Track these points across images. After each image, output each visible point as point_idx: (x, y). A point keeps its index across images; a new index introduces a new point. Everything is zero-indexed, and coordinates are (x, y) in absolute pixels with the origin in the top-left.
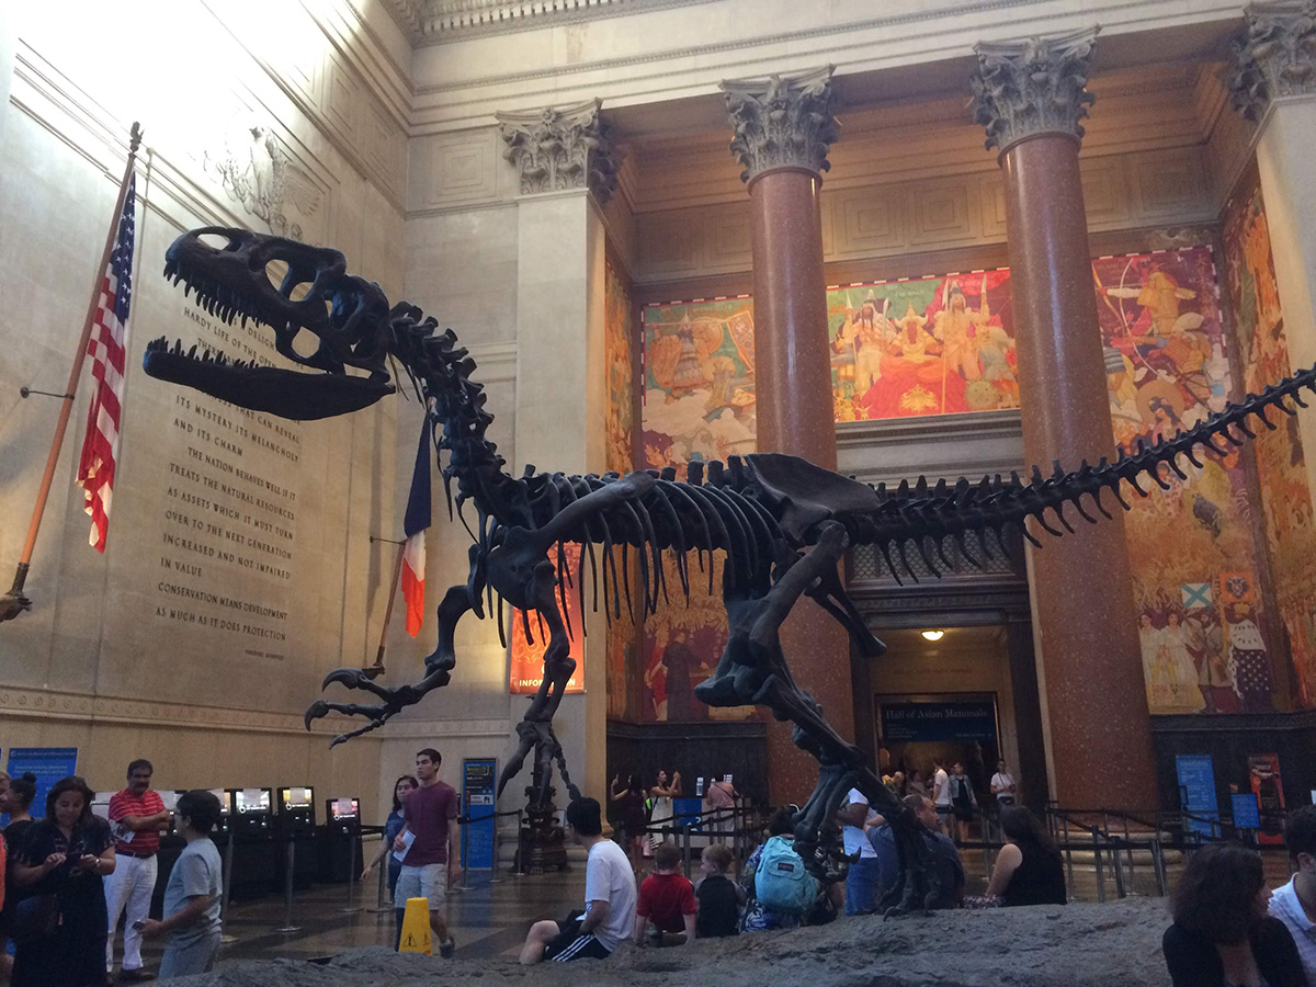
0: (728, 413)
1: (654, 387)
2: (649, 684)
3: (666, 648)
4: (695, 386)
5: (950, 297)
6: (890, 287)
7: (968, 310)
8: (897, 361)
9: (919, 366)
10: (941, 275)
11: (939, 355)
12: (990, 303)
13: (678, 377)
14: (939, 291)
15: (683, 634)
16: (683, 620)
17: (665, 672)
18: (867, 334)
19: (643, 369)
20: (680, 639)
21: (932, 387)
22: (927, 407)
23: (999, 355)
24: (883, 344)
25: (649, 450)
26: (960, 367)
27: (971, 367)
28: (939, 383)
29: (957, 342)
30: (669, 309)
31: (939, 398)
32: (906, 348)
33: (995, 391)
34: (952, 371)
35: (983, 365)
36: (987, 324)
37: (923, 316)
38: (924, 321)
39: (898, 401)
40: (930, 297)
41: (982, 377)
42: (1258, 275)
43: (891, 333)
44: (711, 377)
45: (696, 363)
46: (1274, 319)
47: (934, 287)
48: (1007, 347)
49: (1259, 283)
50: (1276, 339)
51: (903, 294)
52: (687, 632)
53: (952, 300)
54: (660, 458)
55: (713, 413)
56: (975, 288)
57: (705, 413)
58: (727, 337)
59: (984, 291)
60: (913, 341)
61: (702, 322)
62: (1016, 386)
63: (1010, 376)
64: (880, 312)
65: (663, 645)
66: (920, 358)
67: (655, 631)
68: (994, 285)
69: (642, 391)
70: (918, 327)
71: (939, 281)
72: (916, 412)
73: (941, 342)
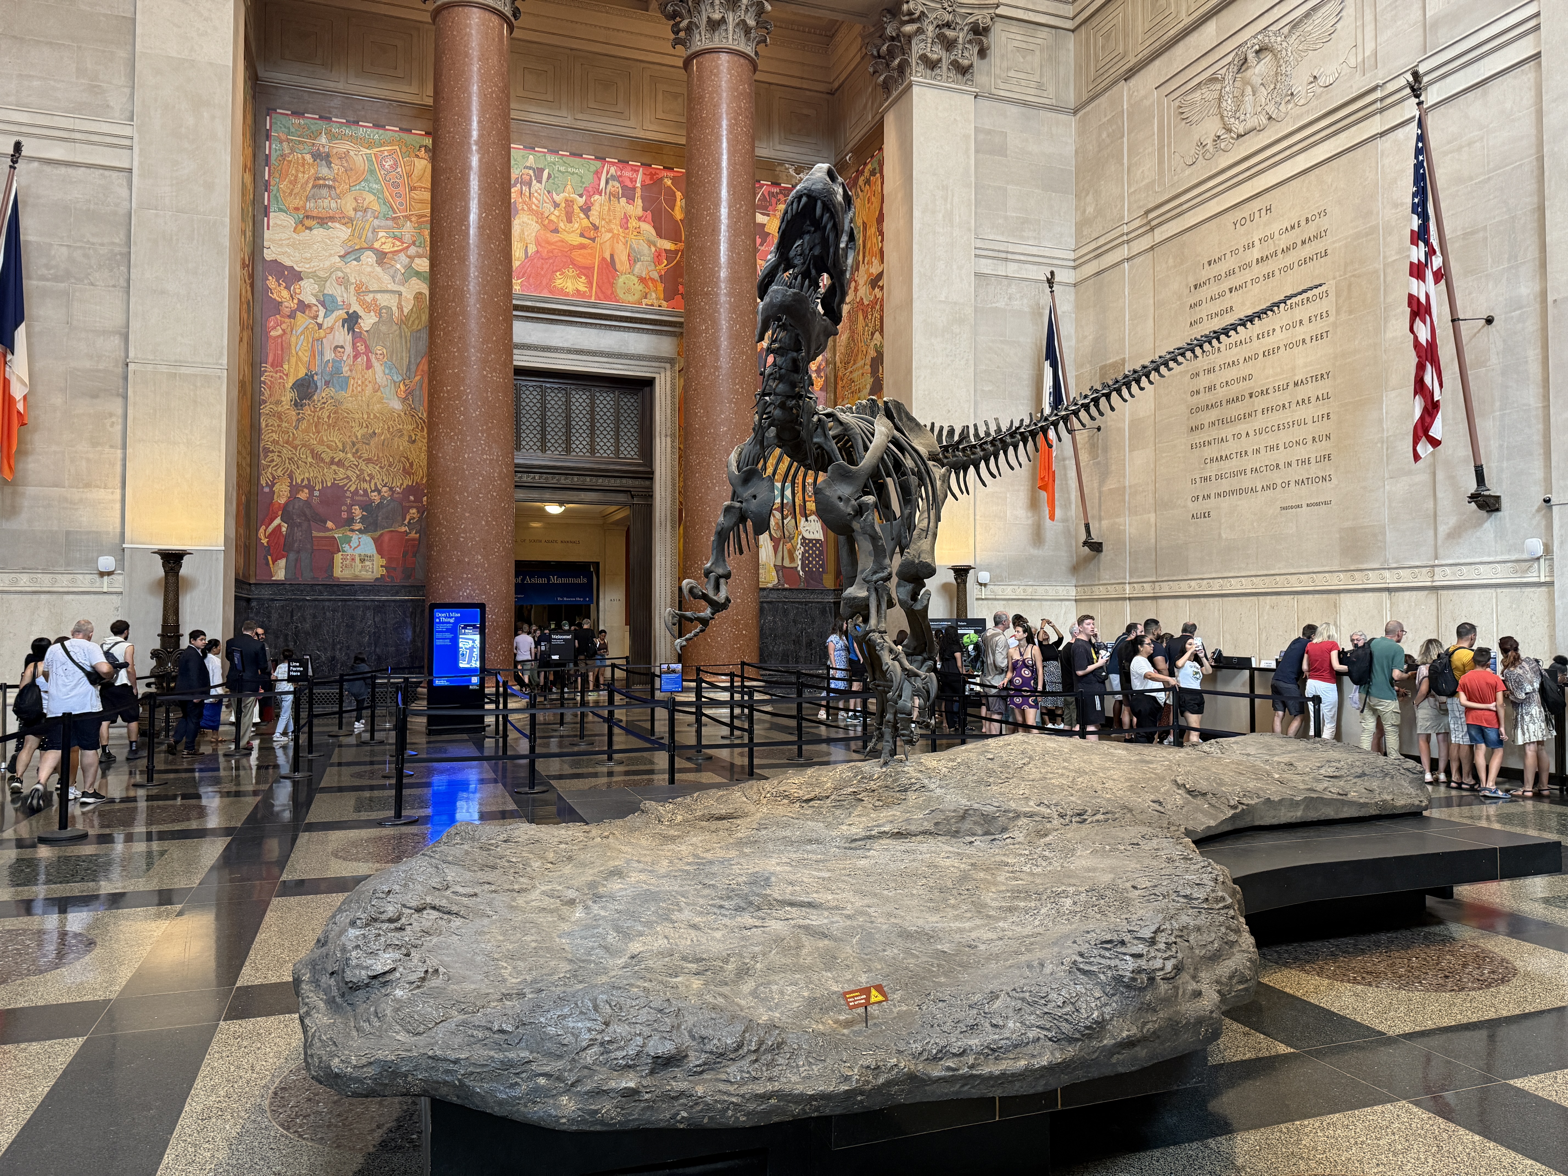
0: (369, 258)
1: (281, 210)
2: (265, 541)
3: (286, 504)
4: (332, 219)
5: (607, 183)
6: (551, 158)
7: (623, 200)
8: (554, 238)
9: (574, 248)
10: (602, 159)
11: (593, 240)
12: (643, 198)
13: (310, 205)
14: (598, 174)
15: (306, 491)
16: (307, 475)
17: (284, 529)
18: (524, 202)
19: (267, 186)
20: (303, 495)
21: (585, 271)
22: (578, 290)
23: (647, 252)
24: (540, 216)
25: (272, 282)
26: (612, 256)
27: (622, 258)
28: (591, 268)
29: (610, 231)
30: (302, 122)
31: (590, 283)
32: (562, 225)
33: (641, 287)
34: (604, 259)
35: (633, 259)
36: (640, 219)
37: (581, 196)
38: (581, 201)
39: (552, 279)
40: (589, 178)
41: (631, 272)
42: (865, 228)
43: (548, 207)
44: (352, 213)
45: (333, 192)
46: (875, 270)
47: (593, 169)
48: (655, 246)
49: (865, 236)
50: (873, 289)
51: (562, 169)
52: (311, 489)
53: (609, 187)
54: (285, 294)
55: (352, 254)
56: (631, 180)
57: (342, 253)
58: (372, 172)
59: (638, 185)
60: (569, 221)
61: (342, 147)
62: (661, 287)
63: (655, 275)
64: (540, 182)
65: (283, 501)
66: (575, 239)
67: (273, 485)
68: (648, 182)
69: (266, 212)
70: (575, 207)
71: (599, 164)
72: (567, 294)
73: (596, 228)
